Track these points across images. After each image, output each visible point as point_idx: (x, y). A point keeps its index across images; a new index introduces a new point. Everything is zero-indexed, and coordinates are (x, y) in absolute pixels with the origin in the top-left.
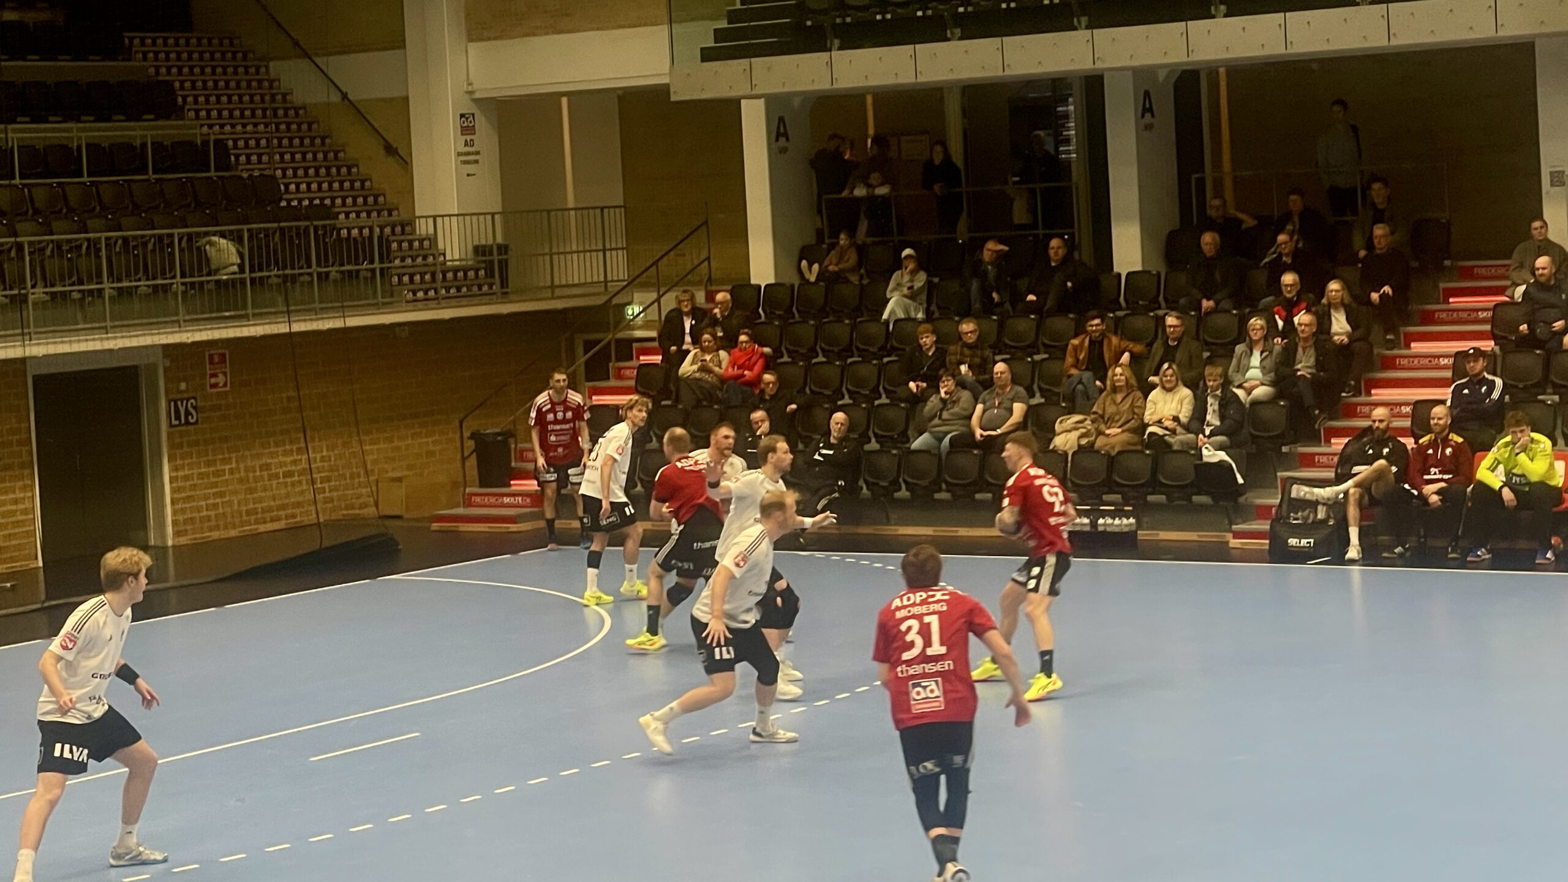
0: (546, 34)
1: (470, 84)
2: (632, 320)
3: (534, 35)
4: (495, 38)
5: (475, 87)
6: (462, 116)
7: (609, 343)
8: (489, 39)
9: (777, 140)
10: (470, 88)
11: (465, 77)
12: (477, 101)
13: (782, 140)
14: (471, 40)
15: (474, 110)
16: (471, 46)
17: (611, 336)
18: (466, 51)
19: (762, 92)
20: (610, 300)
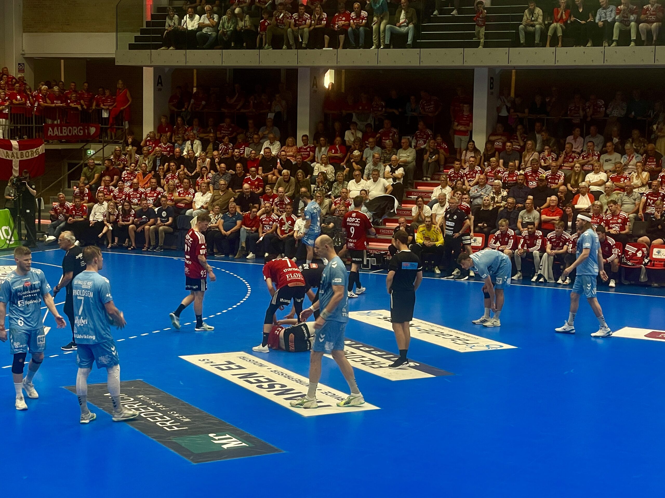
0: (59, 32)
1: (23, 51)
3: (53, 32)
4: (36, 32)
5: (26, 52)
6: (19, 64)
8: (32, 32)
9: (158, 85)
10: (23, 53)
11: (21, 48)
12: (26, 58)
13: (160, 85)
14: (24, 32)
15: (24, 62)
16: (24, 34)
17: (82, 162)
18: (22, 36)
19: (152, 64)
20: (83, 147)
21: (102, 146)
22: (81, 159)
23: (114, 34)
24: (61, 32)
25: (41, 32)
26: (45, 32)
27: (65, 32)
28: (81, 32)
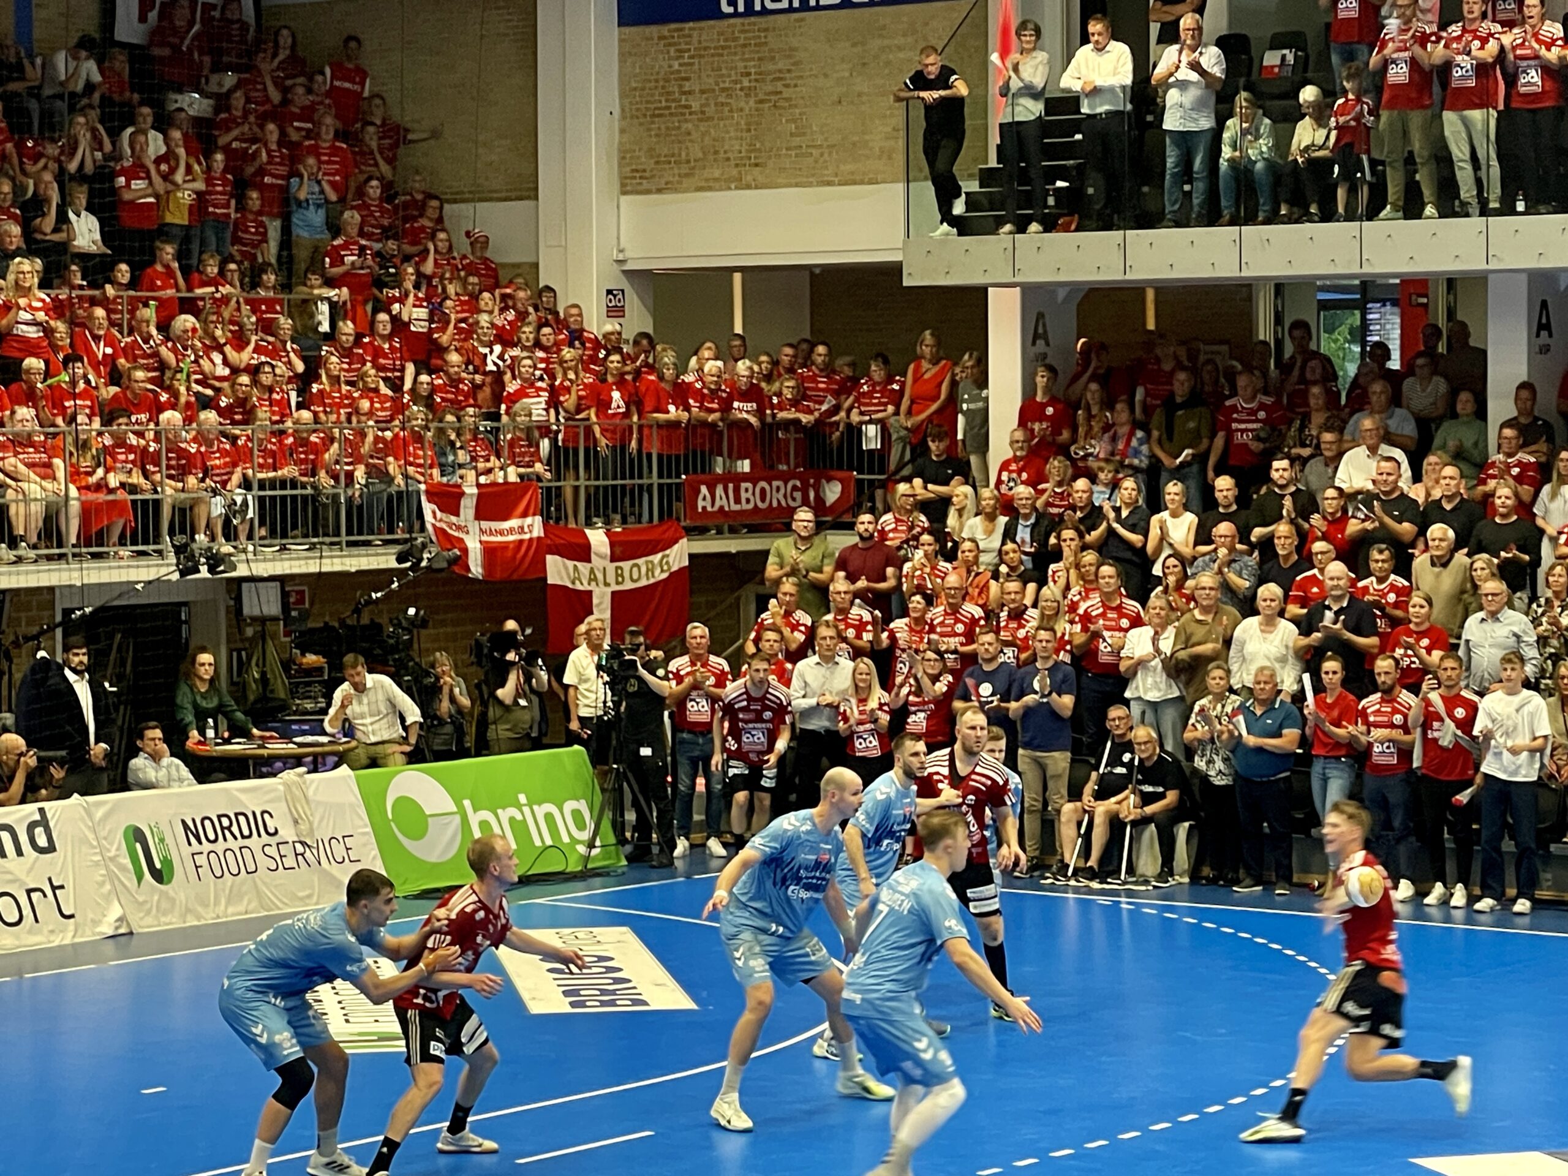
0: (730, 189)
1: (621, 251)
3: (710, 189)
4: (659, 191)
5: (629, 254)
6: (609, 292)
8: (648, 192)
9: (1034, 343)
10: (621, 257)
11: (615, 242)
12: (629, 274)
13: (1040, 343)
14: (624, 193)
15: (624, 284)
16: (624, 199)
18: (618, 207)
19: (1017, 279)
23: (900, 187)
24: (737, 188)
25: (676, 191)
26: (686, 191)
27: (748, 187)
28: (797, 185)
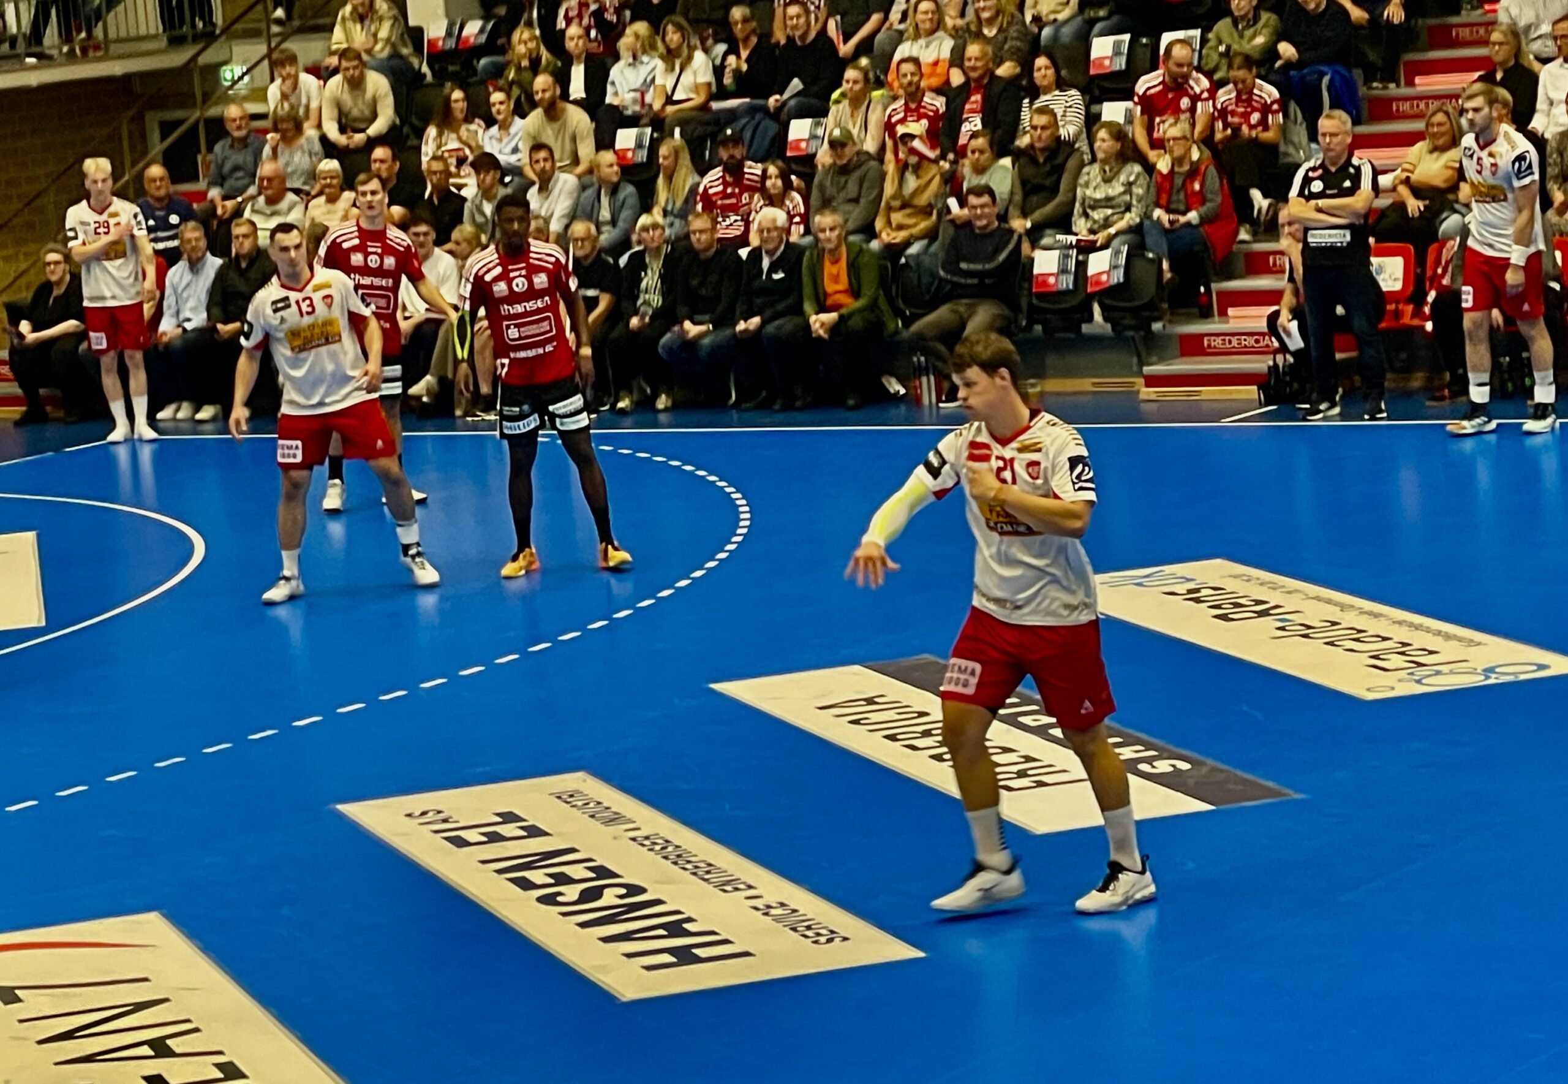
2: (231, 87)
7: (195, 126)
17: (197, 114)
20: (194, 58)
21: (263, 49)
22: (194, 105)
